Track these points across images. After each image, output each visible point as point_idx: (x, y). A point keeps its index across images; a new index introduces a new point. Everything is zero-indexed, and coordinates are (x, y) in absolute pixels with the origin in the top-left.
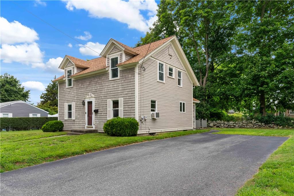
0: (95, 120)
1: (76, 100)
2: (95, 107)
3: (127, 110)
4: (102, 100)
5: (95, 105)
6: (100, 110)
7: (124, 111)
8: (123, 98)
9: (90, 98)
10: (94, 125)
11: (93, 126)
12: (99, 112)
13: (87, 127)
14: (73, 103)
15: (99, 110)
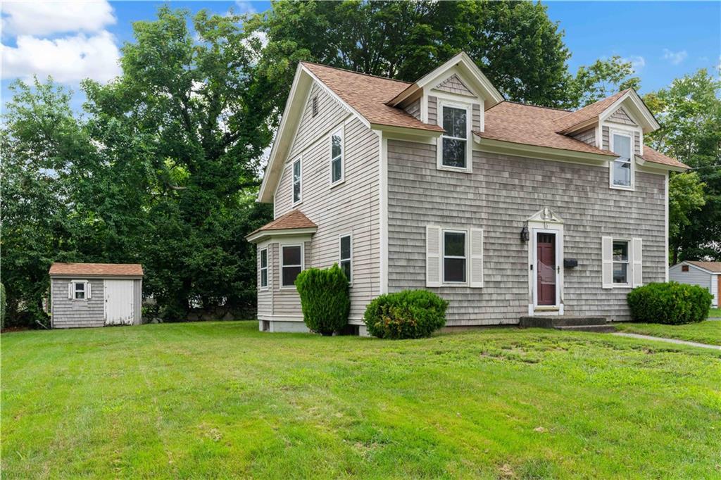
0: (565, 288)
1: (485, 222)
2: (564, 253)
3: (650, 267)
5: (565, 247)
6: (580, 263)
7: (644, 268)
8: (641, 239)
9: (549, 223)
11: (559, 305)
12: (579, 268)
13: (535, 311)
14: (472, 229)
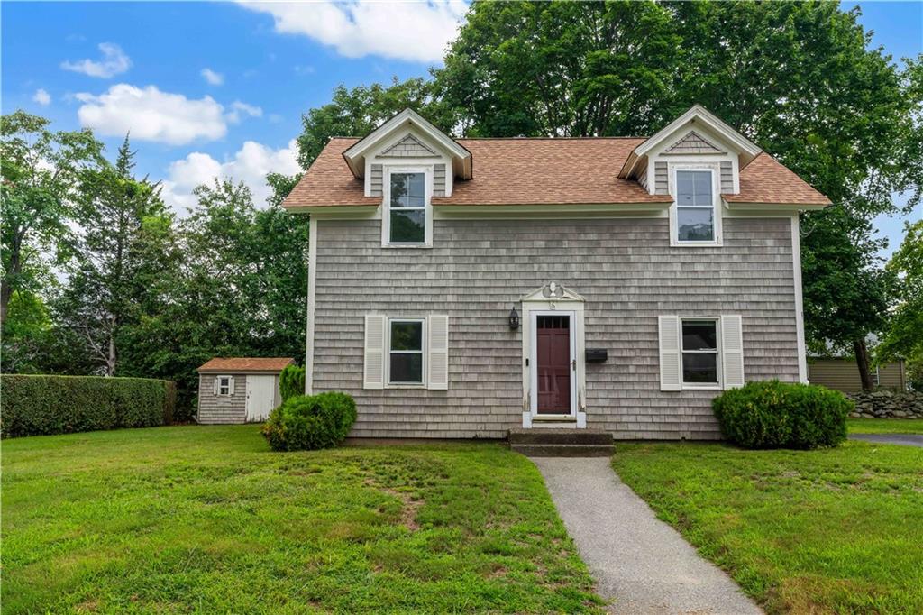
0: (587, 390)
1: (453, 307)
2: (586, 341)
3: (761, 358)
4: (625, 315)
5: (586, 333)
6: (615, 354)
7: (747, 360)
8: (740, 316)
9: (557, 301)
10: (582, 410)
11: (576, 414)
12: (610, 362)
13: (534, 421)
14: (432, 316)
15: (609, 354)
